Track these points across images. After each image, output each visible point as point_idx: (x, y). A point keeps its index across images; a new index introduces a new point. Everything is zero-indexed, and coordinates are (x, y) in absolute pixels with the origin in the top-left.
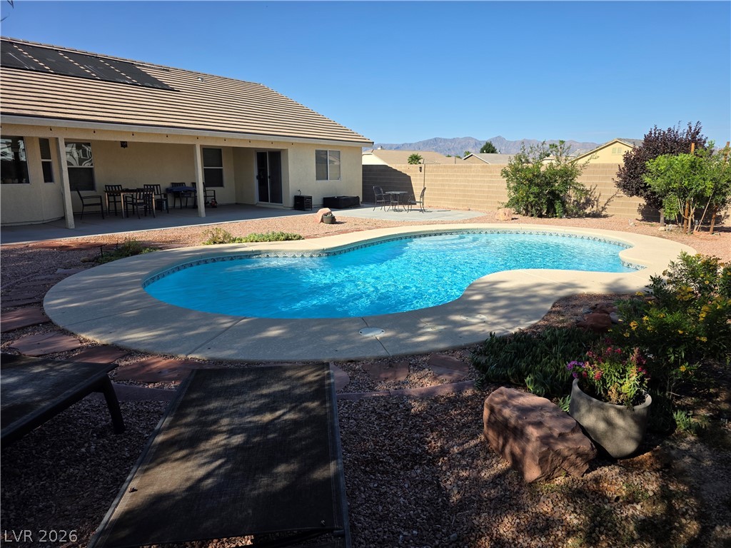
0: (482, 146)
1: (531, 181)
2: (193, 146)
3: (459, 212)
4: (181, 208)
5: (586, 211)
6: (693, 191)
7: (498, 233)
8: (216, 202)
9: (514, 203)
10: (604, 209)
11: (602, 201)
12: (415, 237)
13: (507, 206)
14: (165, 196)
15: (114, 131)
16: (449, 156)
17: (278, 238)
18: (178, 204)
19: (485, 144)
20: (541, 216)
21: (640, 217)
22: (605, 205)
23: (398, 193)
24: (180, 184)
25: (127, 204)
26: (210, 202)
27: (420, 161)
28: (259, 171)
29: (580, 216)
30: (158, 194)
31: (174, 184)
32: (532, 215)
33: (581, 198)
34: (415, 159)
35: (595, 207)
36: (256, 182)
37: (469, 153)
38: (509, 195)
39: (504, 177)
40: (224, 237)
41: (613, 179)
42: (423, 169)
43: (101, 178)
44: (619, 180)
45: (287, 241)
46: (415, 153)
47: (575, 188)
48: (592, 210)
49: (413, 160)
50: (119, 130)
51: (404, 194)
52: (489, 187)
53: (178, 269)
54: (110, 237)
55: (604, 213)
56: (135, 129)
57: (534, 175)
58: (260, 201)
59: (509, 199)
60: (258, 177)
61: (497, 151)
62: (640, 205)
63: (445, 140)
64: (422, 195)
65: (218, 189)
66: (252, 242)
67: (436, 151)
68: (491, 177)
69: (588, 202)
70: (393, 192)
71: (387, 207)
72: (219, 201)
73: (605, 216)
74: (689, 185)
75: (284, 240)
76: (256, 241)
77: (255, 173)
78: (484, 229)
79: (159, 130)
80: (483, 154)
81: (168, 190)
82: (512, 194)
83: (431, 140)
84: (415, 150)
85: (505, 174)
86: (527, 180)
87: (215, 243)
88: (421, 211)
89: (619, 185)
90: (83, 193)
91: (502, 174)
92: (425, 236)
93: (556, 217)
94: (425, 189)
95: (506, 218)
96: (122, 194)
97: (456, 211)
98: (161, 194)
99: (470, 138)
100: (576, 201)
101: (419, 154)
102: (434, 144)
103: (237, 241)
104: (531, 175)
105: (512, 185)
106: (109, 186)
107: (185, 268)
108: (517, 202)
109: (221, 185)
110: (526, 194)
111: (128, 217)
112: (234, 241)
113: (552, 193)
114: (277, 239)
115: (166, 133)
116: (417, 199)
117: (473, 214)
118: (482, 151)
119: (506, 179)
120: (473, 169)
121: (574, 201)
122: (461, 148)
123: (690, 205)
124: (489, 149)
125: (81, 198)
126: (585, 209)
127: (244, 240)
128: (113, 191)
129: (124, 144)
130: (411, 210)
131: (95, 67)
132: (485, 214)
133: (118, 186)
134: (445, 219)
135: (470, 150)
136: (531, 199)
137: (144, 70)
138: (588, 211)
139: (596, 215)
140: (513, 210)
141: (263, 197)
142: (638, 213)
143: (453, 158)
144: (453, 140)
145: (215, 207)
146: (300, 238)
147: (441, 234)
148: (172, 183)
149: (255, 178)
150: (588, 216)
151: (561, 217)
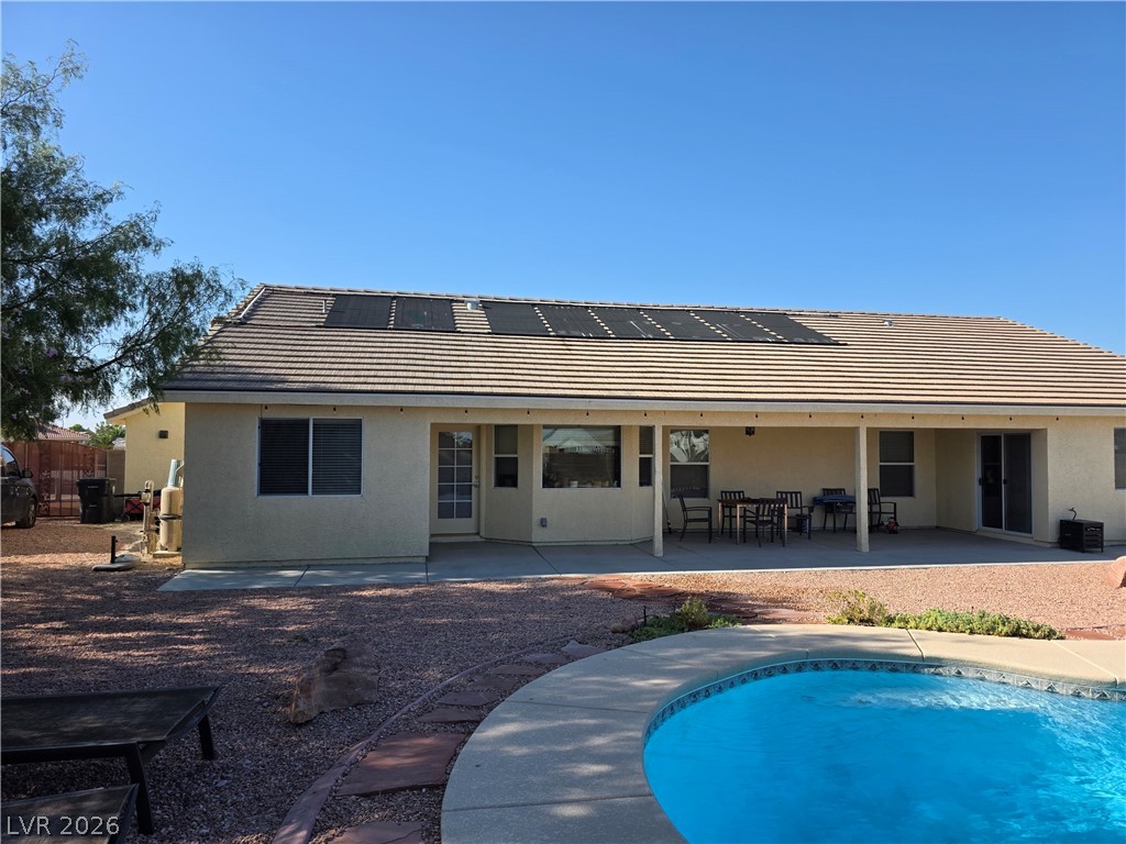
2: (855, 430)
4: (835, 530)
8: (897, 524)
14: (811, 510)
15: (729, 412)
17: (993, 629)
18: (830, 524)
24: (836, 490)
25: (745, 522)
26: (886, 523)
28: (985, 469)
30: (797, 507)
31: (826, 491)
36: (977, 492)
40: (872, 609)
43: (718, 481)
45: (1016, 639)
50: (736, 410)
53: (756, 676)
54: (698, 579)
56: (760, 407)
58: (984, 525)
60: (983, 482)
65: (901, 501)
66: (929, 629)
72: (902, 521)
75: (1007, 635)
76: (940, 630)
77: (977, 473)
79: (797, 408)
81: (816, 501)
87: (851, 621)
90: (689, 502)
96: (738, 506)
98: (801, 508)
103: (897, 624)
106: (726, 492)
107: (770, 675)
109: (911, 494)
111: (745, 542)
112: (890, 621)
114: (990, 631)
115: (808, 411)
125: (684, 509)
127: (912, 624)
128: (730, 500)
129: (750, 431)
131: (731, 326)
133: (739, 492)
137: (798, 320)
141: (991, 518)
145: (896, 532)
146: (1050, 635)
148: (824, 490)
149: (977, 483)
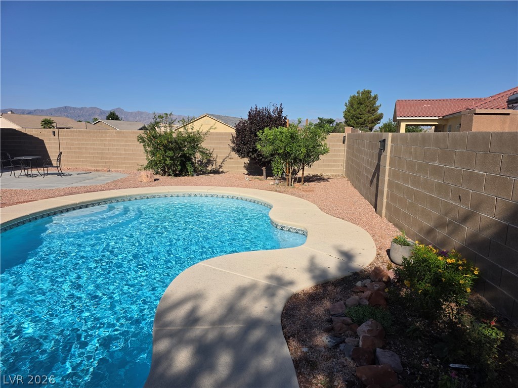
0: (108, 115)
1: (165, 147)
3: (100, 173)
5: (208, 168)
6: (293, 155)
7: (148, 198)
9: (152, 165)
10: (221, 167)
11: (219, 161)
12: (55, 214)
13: (146, 168)
16: (79, 121)
19: (110, 113)
20: (176, 175)
21: (246, 172)
22: (221, 163)
23: (30, 158)
27: (53, 125)
29: (204, 173)
32: (169, 175)
33: (203, 159)
34: (47, 124)
35: (214, 165)
37: (96, 119)
38: (148, 159)
39: (141, 142)
41: (229, 145)
42: (56, 133)
44: (232, 145)
46: (48, 118)
47: (201, 152)
48: (212, 168)
49: (45, 123)
51: (37, 159)
52: (125, 150)
55: (221, 170)
57: (168, 141)
59: (147, 162)
61: (120, 118)
62: (245, 163)
63: (75, 109)
64: (59, 160)
67: (67, 116)
68: (127, 141)
69: (209, 162)
70: (23, 158)
71: (18, 172)
73: (222, 172)
74: (290, 151)
78: (134, 196)
80: (108, 121)
82: (150, 157)
83: (62, 108)
84: (47, 115)
85: (141, 139)
86: (163, 145)
88: (59, 174)
89: (233, 149)
91: (138, 140)
92: (68, 210)
93: (189, 175)
94: (61, 153)
95: (149, 180)
97: (97, 173)
99: (95, 108)
100: (200, 161)
101: (52, 118)
102: (65, 111)
104: (166, 141)
105: (149, 149)
108: (156, 165)
110: (163, 157)
113: (184, 156)
116: (54, 163)
117: (115, 176)
118: (108, 118)
119: (142, 144)
120: (108, 134)
121: (198, 161)
122: (89, 115)
123: (289, 165)
124: (113, 116)
126: (207, 167)
130: (48, 174)
132: (127, 176)
134: (88, 184)
135: (97, 117)
136: (168, 162)
138: (209, 168)
139: (216, 172)
140: (151, 171)
142: (244, 169)
143: (83, 124)
144: (82, 109)
147: (87, 206)
150: (210, 172)
151: (193, 175)
